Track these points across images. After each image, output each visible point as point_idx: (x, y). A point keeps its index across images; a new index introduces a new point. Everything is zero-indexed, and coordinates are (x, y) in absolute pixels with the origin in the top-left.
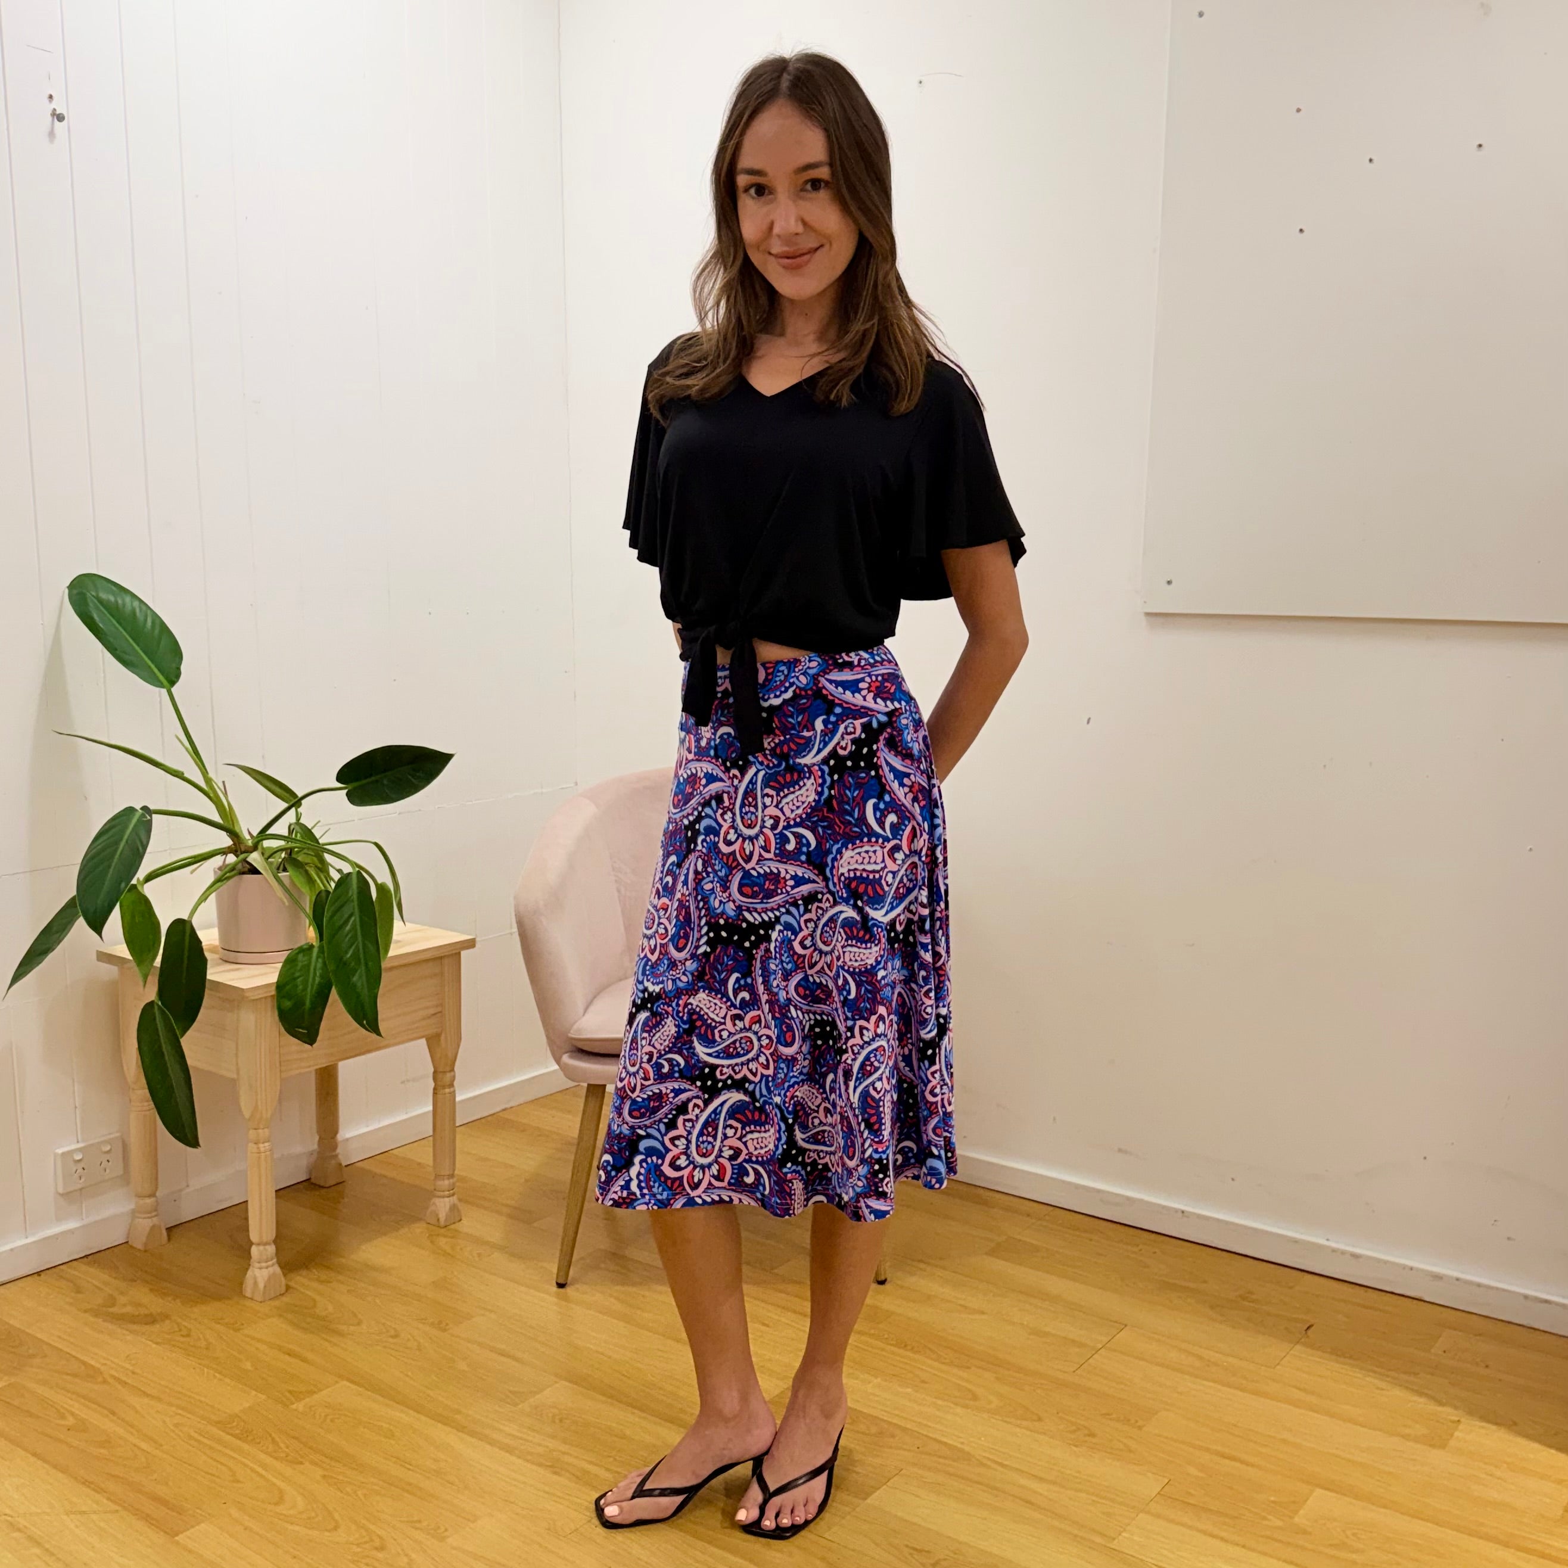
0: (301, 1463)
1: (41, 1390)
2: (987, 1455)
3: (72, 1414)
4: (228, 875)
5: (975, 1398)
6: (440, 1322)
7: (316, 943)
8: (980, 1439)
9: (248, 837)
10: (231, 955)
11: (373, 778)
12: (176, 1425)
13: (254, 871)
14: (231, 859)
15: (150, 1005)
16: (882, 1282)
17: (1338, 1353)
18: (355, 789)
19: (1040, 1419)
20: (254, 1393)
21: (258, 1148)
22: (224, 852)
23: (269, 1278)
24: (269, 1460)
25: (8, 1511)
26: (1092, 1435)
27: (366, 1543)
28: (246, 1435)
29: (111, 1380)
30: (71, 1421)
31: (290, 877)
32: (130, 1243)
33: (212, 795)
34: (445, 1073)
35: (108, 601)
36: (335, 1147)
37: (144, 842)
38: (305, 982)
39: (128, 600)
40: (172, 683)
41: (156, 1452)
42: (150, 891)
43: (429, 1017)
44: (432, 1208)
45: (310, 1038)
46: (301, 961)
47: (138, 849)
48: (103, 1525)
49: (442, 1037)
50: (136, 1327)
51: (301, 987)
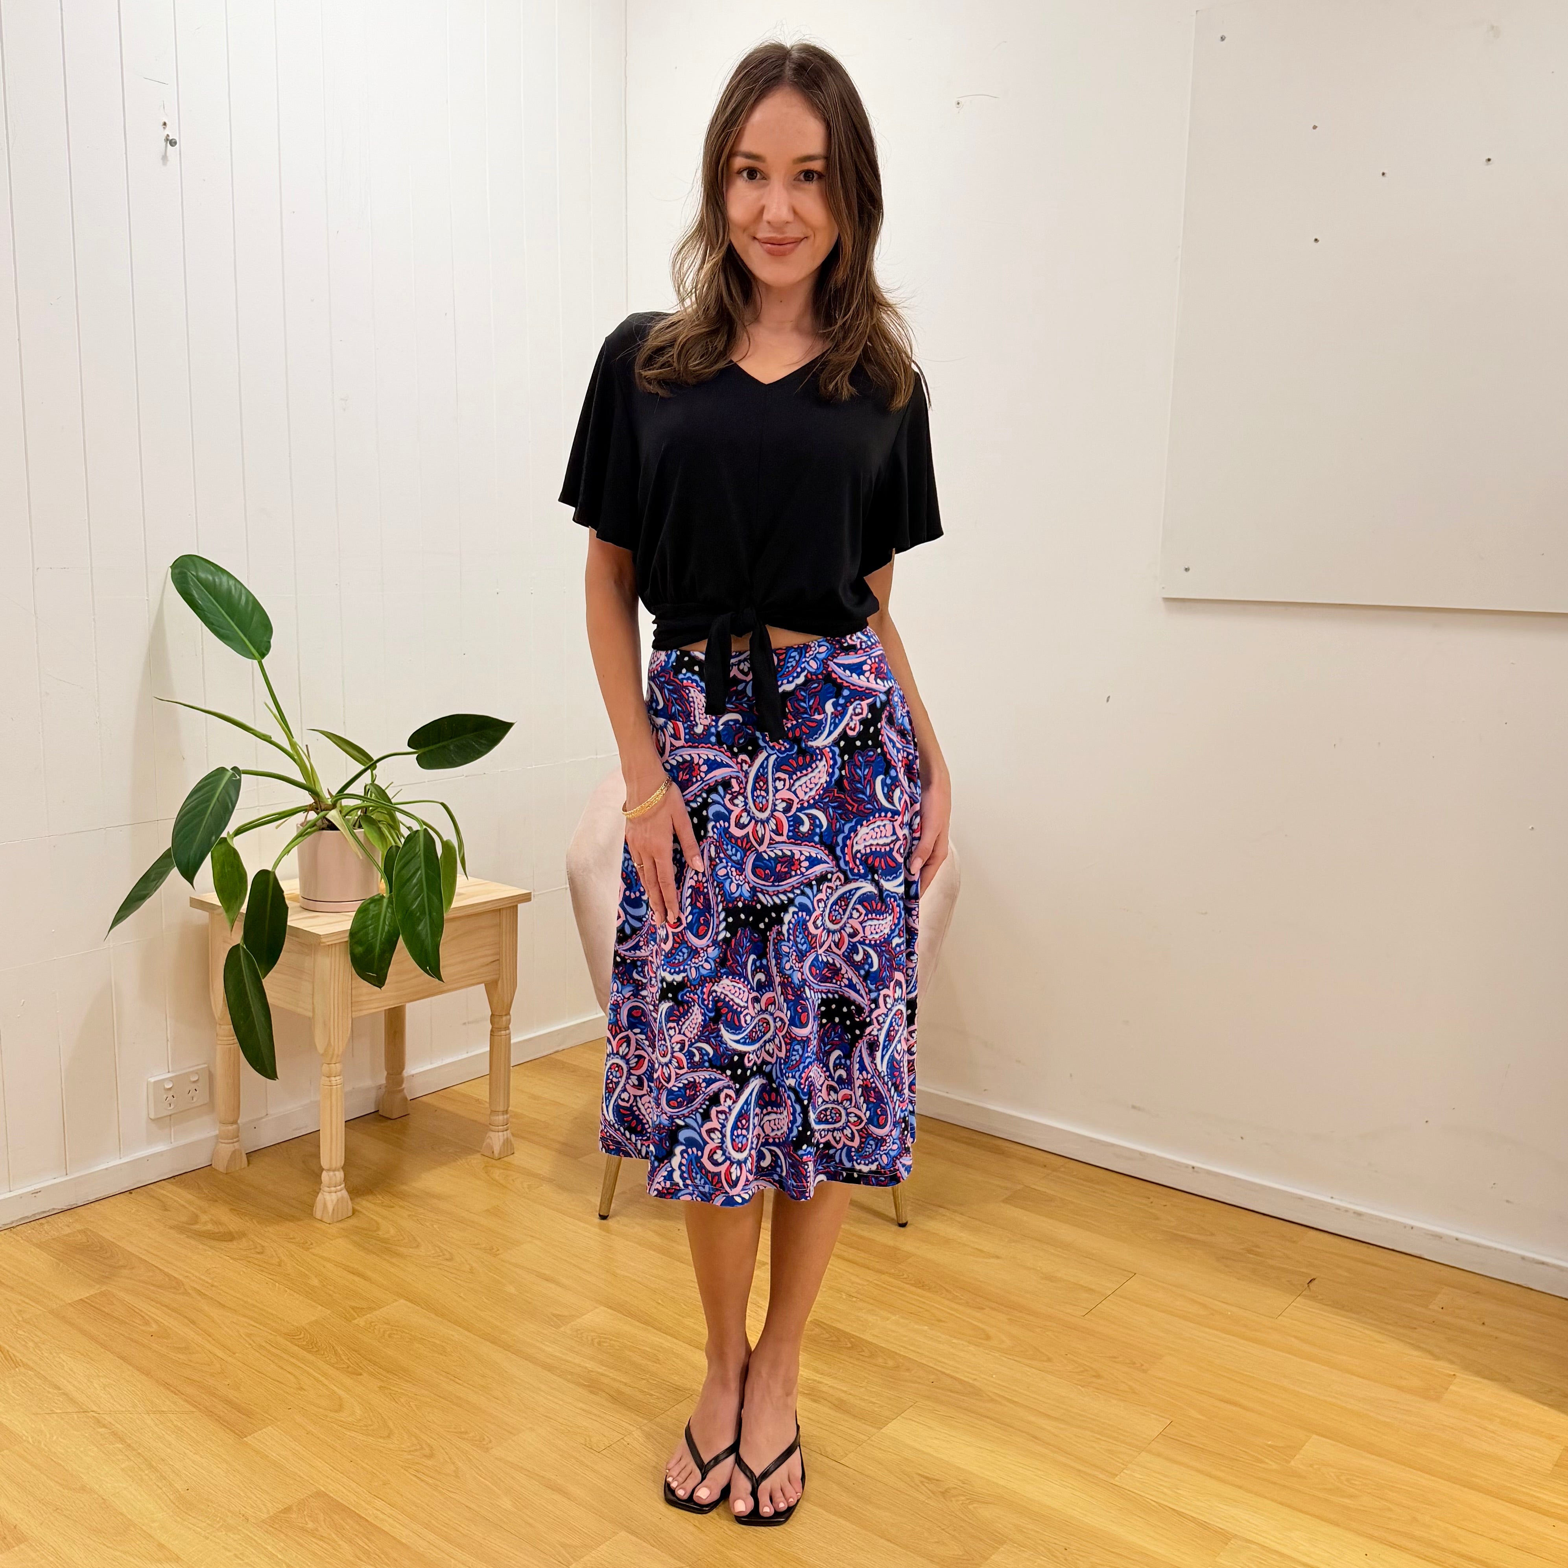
0: (361, 1375)
1: (128, 1297)
2: (995, 1391)
3: (156, 1321)
4: (309, 830)
5: (988, 1338)
6: (492, 1249)
7: (386, 895)
8: (992, 1377)
10: (310, 904)
11: (441, 744)
12: (249, 1335)
13: (332, 827)
14: (312, 816)
15: (235, 950)
16: (903, 1225)
17: (1338, 1306)
18: (424, 753)
19: (1049, 1360)
20: (320, 1307)
21: (330, 1081)
22: (306, 809)
23: (338, 1202)
24: (331, 1371)
25: (95, 1408)
26: (1098, 1376)
27: (416, 1450)
28: (312, 1347)
29: (191, 1292)
30: (154, 1327)
31: (364, 832)
32: (214, 1165)
33: (295, 757)
34: (501, 1016)
35: (207, 579)
36: (401, 1082)
37: (234, 799)
38: (376, 929)
39: (224, 579)
40: (263, 655)
41: (230, 1359)
42: (238, 843)
43: (488, 964)
44: (488, 1141)
45: (379, 981)
46: (372, 910)
47: (228, 806)
48: (180, 1424)
49: (500, 983)
50: (216, 1243)
51: (372, 935)
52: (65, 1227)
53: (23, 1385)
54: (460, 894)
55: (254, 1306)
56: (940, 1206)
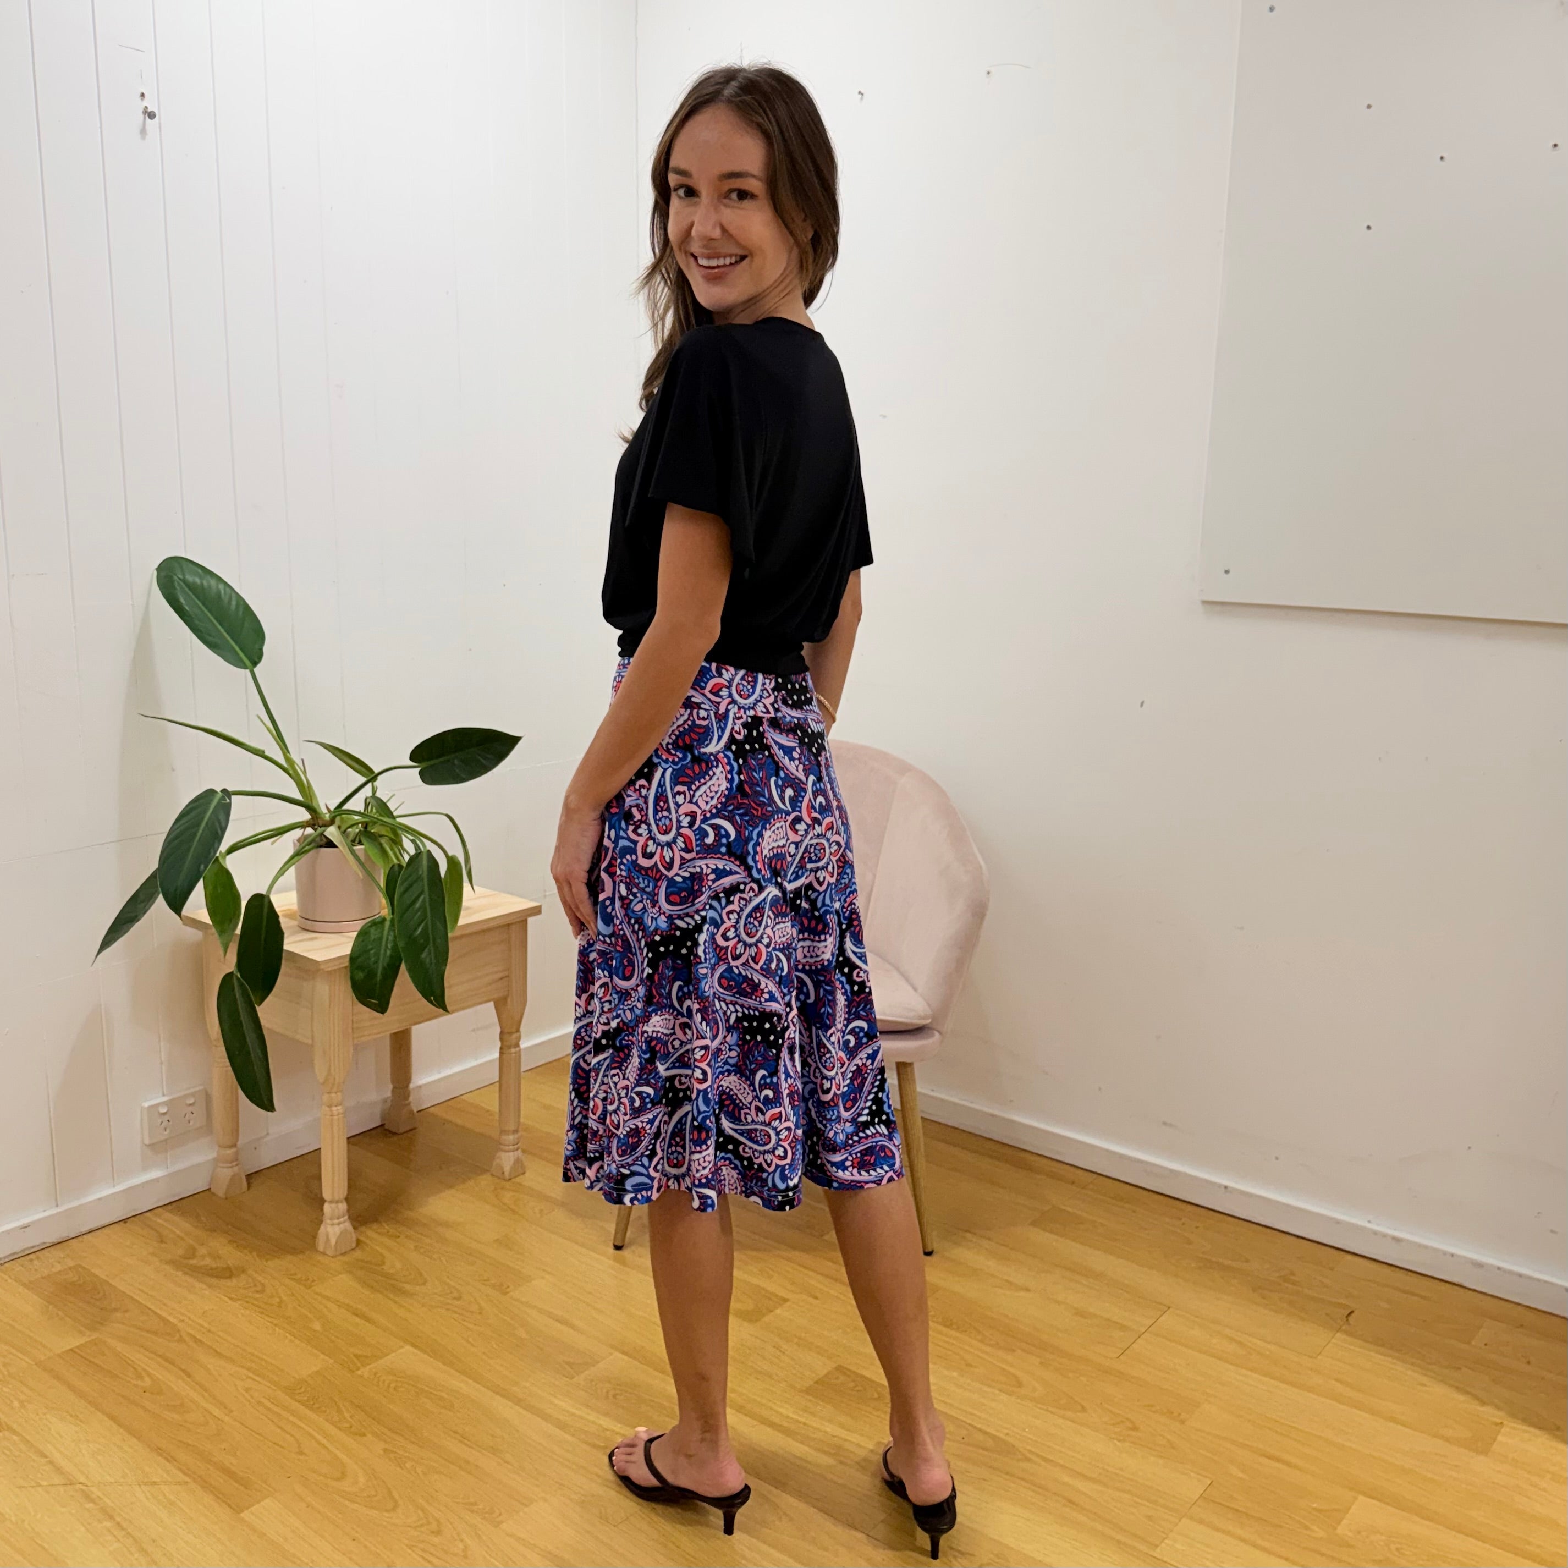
0: (364, 1435)
1: (119, 1346)
2: (1028, 1447)
3: (149, 1374)
4: (307, 848)
5: (1020, 1384)
6: (502, 1285)
7: (389, 918)
8: (1024, 1430)
9: (325, 811)
10: (309, 923)
11: (446, 758)
12: (247, 1390)
13: (330, 844)
14: (309, 831)
15: (228, 978)
17: (1379, 1343)
18: (428, 767)
19: (1084, 1409)
20: (322, 1356)
21: (331, 1111)
22: (302, 825)
23: (341, 1233)
24: (332, 1430)
25: (82, 1479)
26: (1135, 1429)
27: (422, 1525)
28: (313, 1403)
29: (187, 1339)
30: (148, 1382)
31: (365, 850)
32: (213, 1190)
33: (291, 772)
34: (511, 1033)
35: (194, 583)
36: (407, 1096)
37: (223, 825)
38: (377, 954)
39: (213, 582)
40: (255, 664)
41: (226, 1419)
42: (232, 863)
43: (496, 982)
44: (498, 1161)
45: (382, 1007)
46: (374, 934)
47: (217, 833)
48: (172, 1498)
49: (509, 1000)
50: (214, 1281)
51: (373, 959)
52: (55, 1263)
53: (8, 1453)
54: (467, 908)
55: (253, 1355)
56: (967, 1231)
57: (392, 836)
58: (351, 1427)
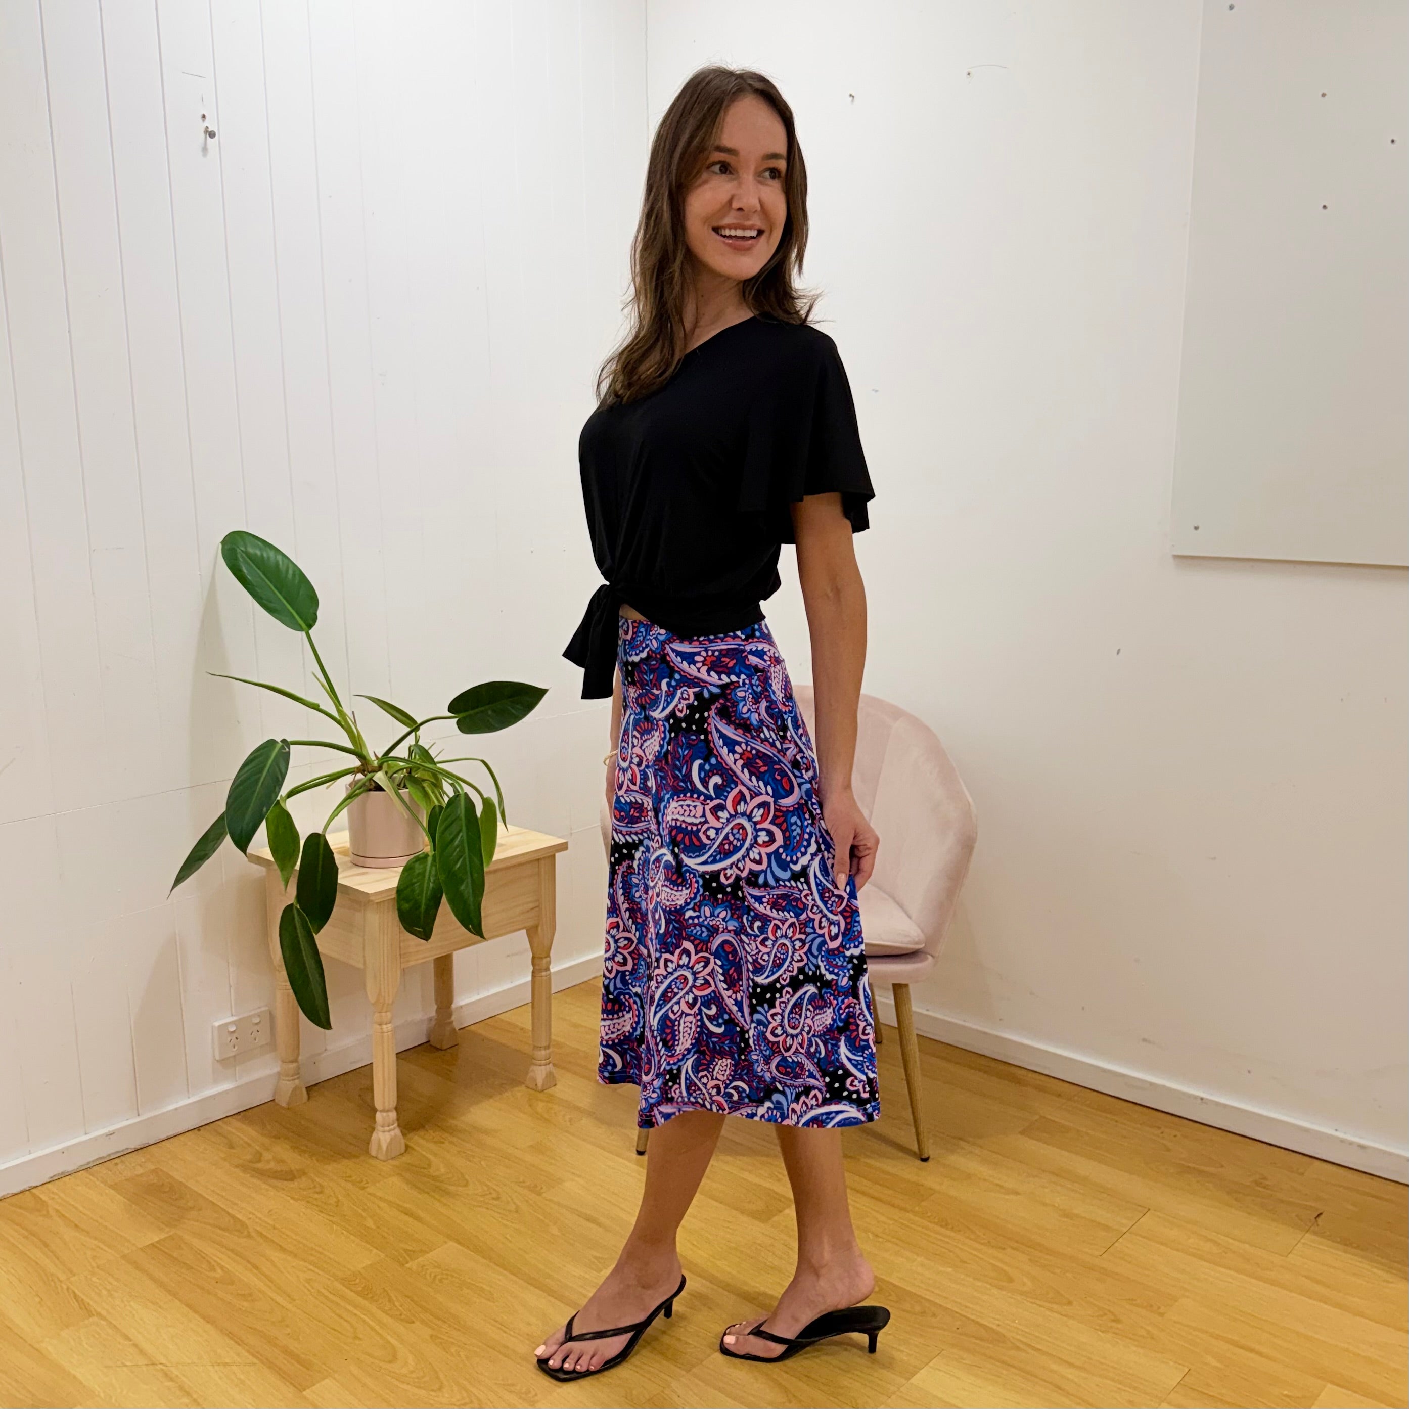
0: (413, 1322)
1: (196, 1243)
2: (1018, 1337)
3: (222, 1268)
4: (358, 791)
5: (1011, 1280)
6: (536, 1186)
7: (431, 854)
8: (1014, 1321)
9: (373, 758)
10: (360, 859)
11: (480, 709)
12: (308, 1281)
13: (379, 788)
14: (360, 776)
15: (289, 909)
16: (925, 1160)
17: (1346, 1243)
18: (464, 718)
19: (1070, 1303)
20: (375, 1251)
21: (382, 1029)
22: (353, 771)
23: (391, 1139)
24: (386, 1319)
25: (163, 1361)
26: (1118, 1321)
28: (367, 1293)
29: (253, 1234)
30: (220, 1273)
31: (409, 792)
32: (276, 1101)
33: (343, 723)
34: (542, 958)
35: (256, 554)
36: (450, 1015)
37: (283, 771)
38: (421, 886)
39: (272, 554)
40: (310, 626)
41: (289, 1306)
42: (290, 806)
43: (528, 911)
44: (531, 1074)
45: (425, 935)
46: (418, 868)
47: (277, 778)
48: (242, 1377)
49: (540, 928)
50: (279, 1183)
51: (417, 892)
52: (136, 1167)
53: (97, 1336)
54: (501, 845)
55: (312, 1249)
56: (960, 1139)
57: (433, 780)
58: (401, 1315)
